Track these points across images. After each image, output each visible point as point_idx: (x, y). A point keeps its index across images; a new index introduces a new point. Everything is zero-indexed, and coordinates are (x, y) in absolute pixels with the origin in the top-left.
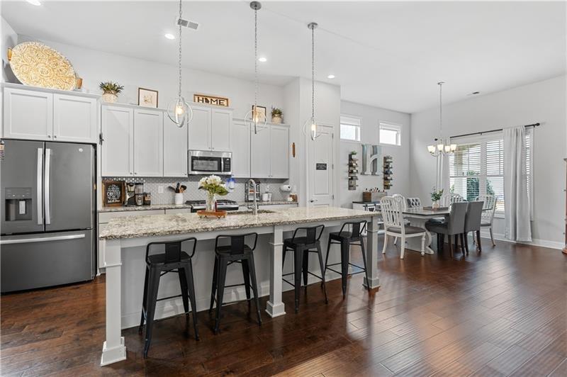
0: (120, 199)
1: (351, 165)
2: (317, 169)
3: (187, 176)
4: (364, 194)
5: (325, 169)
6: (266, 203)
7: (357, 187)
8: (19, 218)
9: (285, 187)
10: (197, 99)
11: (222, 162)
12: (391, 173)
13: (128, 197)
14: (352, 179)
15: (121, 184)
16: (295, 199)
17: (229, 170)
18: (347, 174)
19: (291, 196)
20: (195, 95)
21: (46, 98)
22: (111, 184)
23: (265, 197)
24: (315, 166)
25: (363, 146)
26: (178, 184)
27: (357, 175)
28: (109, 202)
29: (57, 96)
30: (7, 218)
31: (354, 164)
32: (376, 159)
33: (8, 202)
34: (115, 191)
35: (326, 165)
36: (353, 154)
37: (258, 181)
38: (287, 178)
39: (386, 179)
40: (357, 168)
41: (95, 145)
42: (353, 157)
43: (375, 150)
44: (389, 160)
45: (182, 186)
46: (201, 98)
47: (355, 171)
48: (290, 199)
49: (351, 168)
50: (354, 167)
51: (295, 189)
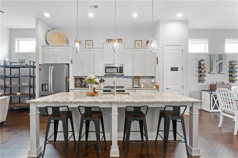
0: (81, 84)
1: (200, 68)
2: (171, 70)
3: (104, 75)
4: (211, 85)
5: (177, 70)
6: (142, 89)
7: (205, 81)
8: (46, 90)
9: (153, 80)
10: (108, 41)
11: (119, 69)
12: (236, 72)
13: (83, 84)
14: (201, 76)
15: (81, 79)
16: (157, 87)
17: (122, 72)
18: (197, 74)
19: (155, 85)
20: (107, 40)
21: (54, 49)
22: (77, 79)
23: (142, 86)
24: (170, 69)
25: (210, 55)
26: (101, 79)
27: (205, 74)
28: (77, 86)
29: (58, 47)
30: (42, 90)
31: (202, 67)
32: (222, 63)
33: (43, 85)
34: (79, 82)
35: (178, 68)
36: (202, 60)
37: (139, 78)
38: (154, 76)
39: (231, 76)
40: (205, 70)
41: (68, 64)
42: (202, 63)
43: (221, 57)
44: (234, 63)
45: (103, 80)
46: (110, 41)
47: (203, 71)
48: (155, 87)
49: (200, 70)
50: (203, 69)
51: (158, 82)
